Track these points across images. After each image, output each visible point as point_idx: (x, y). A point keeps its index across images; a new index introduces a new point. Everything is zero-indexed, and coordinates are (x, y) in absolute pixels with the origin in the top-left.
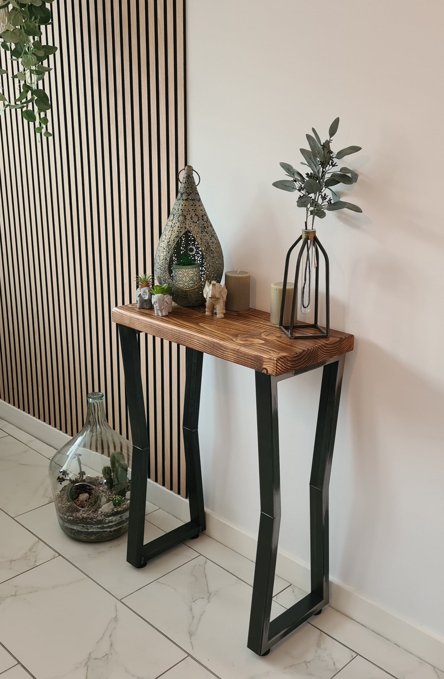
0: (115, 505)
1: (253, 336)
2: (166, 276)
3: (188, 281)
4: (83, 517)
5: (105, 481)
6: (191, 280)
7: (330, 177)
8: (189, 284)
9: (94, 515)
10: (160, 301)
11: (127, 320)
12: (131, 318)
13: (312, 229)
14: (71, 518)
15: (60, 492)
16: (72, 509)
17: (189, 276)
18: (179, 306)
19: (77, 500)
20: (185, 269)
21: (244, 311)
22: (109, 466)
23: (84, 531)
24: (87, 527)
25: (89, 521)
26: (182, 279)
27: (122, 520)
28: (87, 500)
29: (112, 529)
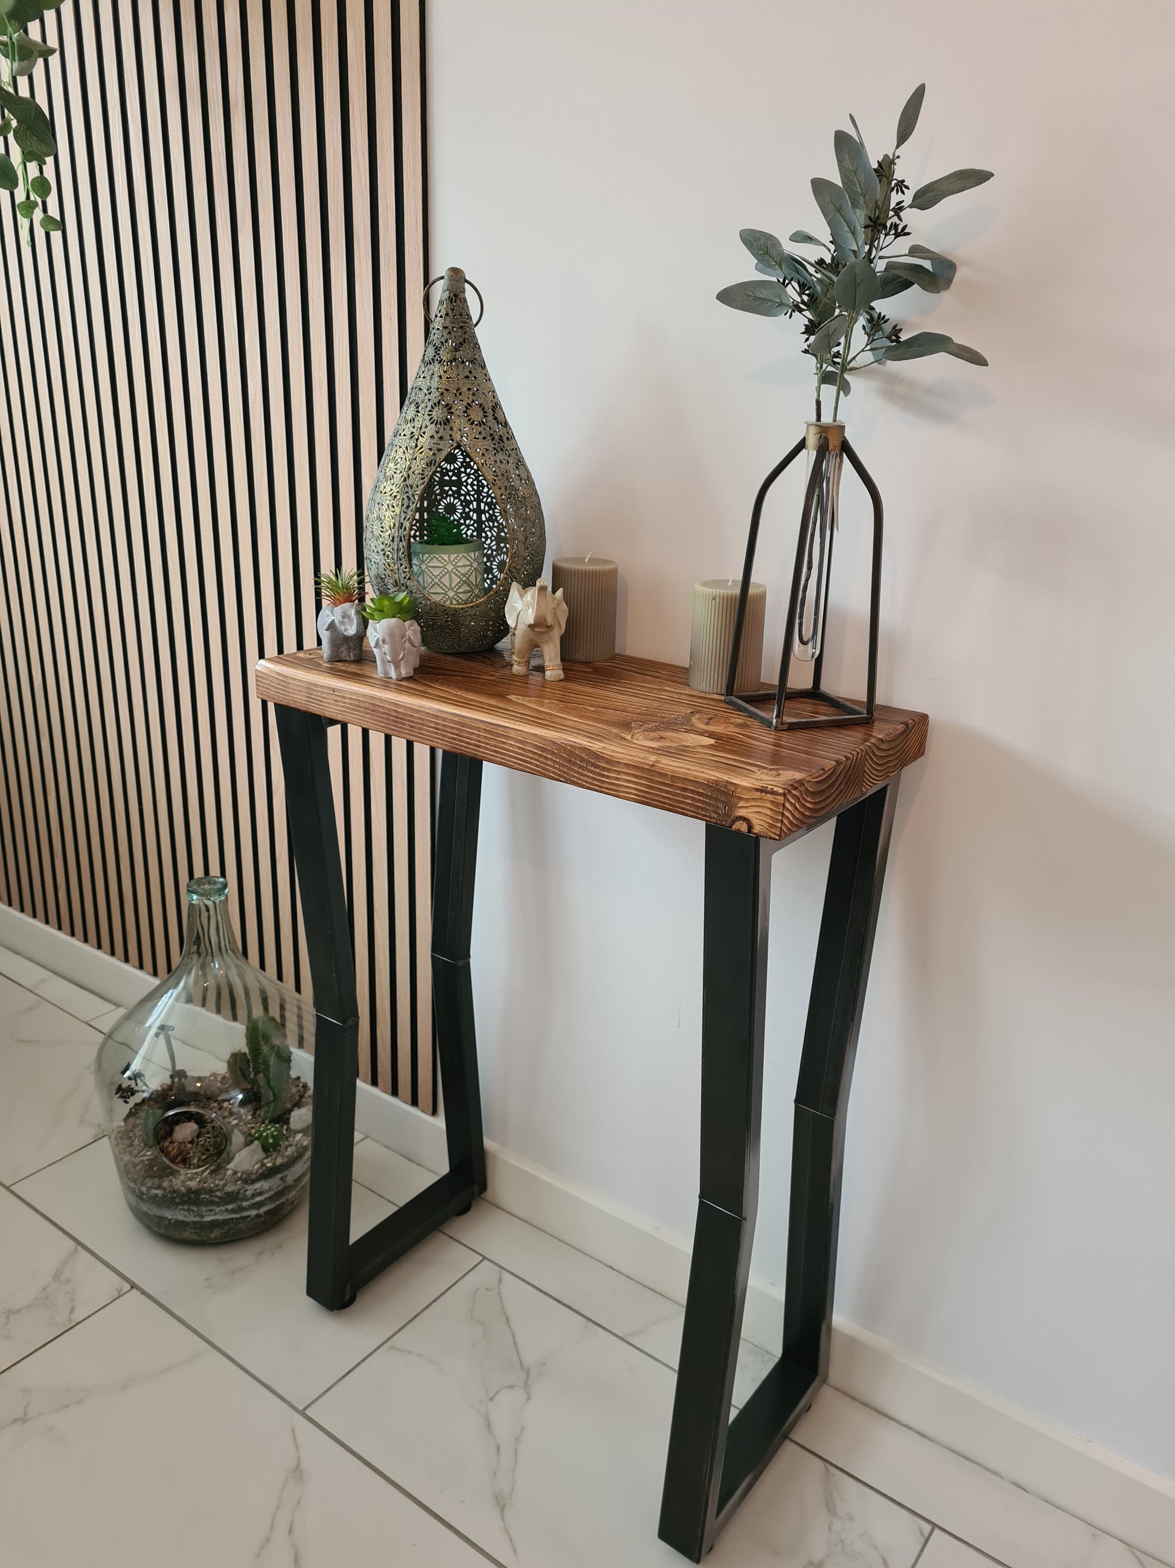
0: (266, 1149)
1: (671, 725)
2: (401, 571)
3: (457, 585)
4: (189, 1190)
5: (240, 1096)
6: (465, 582)
7: (883, 270)
8: (460, 593)
9: (217, 1182)
10: (394, 638)
11: (300, 691)
12: (311, 687)
13: (835, 420)
14: (159, 1192)
15: (125, 1120)
16: (158, 1169)
17: (459, 572)
18: (433, 654)
19: (169, 1140)
20: (449, 553)
21: (606, 661)
22: (243, 1051)
23: (193, 1222)
24: (200, 1212)
25: (204, 1196)
26: (439, 580)
27: (286, 1184)
28: (193, 1140)
29: (262, 1210)
